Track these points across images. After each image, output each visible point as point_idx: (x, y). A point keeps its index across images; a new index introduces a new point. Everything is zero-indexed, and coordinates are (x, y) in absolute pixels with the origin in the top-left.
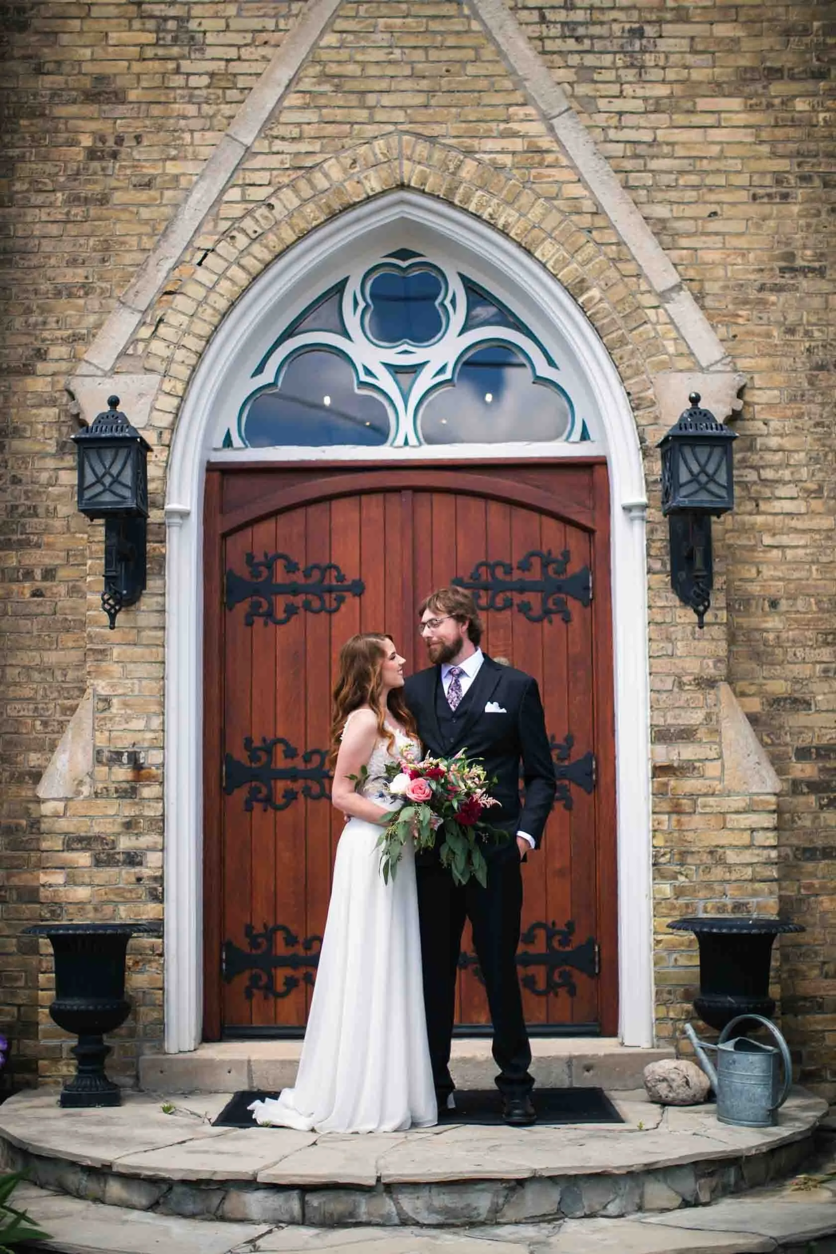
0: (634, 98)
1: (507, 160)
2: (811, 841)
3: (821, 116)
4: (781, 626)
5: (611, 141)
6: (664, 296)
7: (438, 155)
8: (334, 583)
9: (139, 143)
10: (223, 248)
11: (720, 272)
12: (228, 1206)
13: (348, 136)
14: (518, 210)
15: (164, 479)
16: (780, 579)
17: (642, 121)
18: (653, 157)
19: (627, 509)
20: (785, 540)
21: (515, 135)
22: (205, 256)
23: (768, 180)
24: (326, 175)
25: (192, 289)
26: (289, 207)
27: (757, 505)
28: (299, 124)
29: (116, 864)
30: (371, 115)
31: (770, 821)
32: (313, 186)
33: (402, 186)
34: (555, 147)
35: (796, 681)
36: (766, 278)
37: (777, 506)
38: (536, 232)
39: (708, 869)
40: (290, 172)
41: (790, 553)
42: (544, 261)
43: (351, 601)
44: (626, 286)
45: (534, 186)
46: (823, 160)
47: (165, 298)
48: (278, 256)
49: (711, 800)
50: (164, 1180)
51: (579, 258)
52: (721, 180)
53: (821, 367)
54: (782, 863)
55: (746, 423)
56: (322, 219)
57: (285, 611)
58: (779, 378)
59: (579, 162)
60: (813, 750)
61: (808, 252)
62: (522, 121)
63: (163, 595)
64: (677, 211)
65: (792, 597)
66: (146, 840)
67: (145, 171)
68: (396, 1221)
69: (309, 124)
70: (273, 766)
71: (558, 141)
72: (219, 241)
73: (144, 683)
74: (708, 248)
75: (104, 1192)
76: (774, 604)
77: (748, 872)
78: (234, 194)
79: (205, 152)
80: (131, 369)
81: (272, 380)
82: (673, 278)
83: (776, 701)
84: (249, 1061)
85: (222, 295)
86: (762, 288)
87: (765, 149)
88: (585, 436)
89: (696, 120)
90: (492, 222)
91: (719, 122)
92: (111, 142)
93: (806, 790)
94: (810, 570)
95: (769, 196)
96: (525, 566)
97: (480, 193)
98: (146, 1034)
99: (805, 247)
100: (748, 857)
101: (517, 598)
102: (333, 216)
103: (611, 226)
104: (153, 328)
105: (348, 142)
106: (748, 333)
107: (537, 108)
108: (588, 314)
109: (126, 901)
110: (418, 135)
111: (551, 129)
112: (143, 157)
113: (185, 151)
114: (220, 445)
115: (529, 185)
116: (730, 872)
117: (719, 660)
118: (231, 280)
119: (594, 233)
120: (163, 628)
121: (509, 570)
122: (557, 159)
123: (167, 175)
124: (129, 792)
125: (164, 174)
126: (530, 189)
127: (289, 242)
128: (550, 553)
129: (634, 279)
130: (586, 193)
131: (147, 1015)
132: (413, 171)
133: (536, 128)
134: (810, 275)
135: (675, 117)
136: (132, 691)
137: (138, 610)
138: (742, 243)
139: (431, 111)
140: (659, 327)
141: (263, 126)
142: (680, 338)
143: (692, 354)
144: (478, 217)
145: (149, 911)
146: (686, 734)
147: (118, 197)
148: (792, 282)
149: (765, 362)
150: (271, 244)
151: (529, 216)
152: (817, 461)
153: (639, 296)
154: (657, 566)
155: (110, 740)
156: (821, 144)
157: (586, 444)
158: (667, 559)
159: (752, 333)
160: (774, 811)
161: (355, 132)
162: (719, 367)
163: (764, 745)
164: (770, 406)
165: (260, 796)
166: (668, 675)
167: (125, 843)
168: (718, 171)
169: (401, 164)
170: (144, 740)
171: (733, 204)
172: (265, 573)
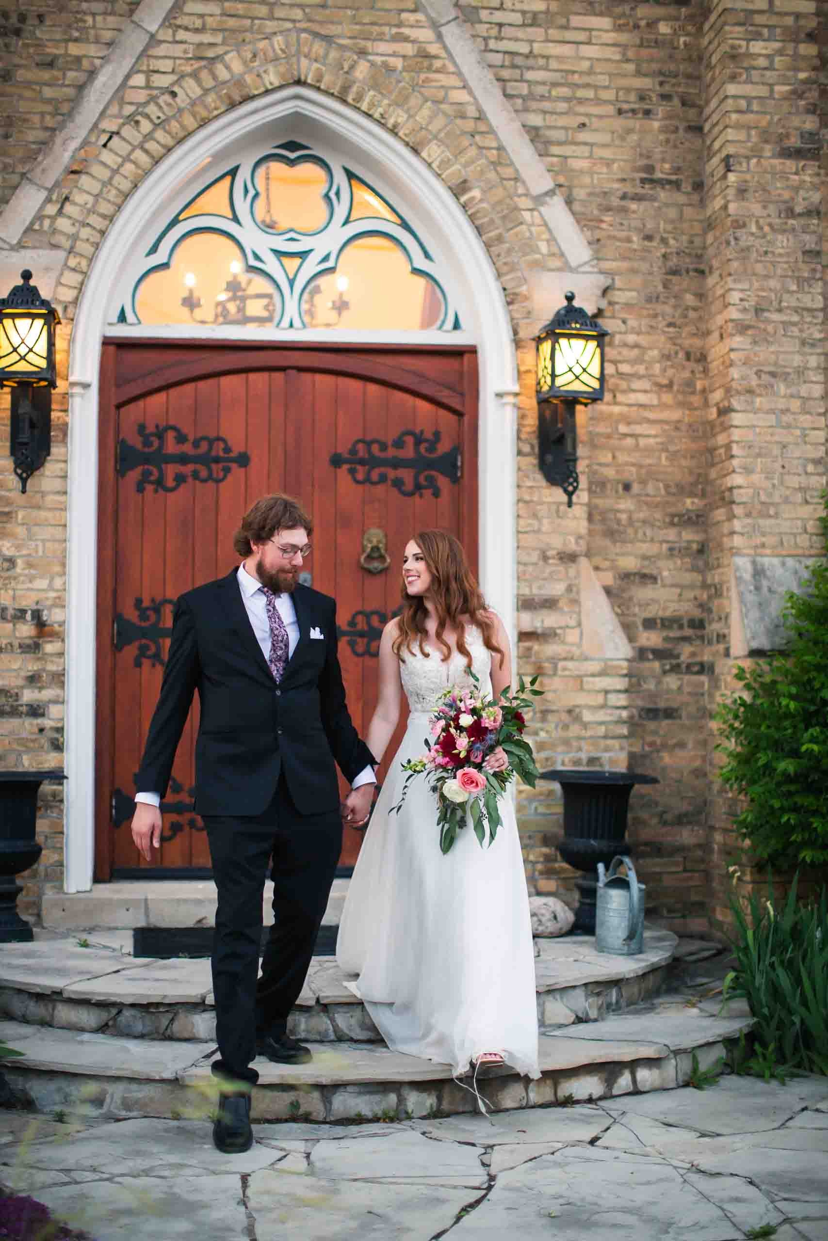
0: (513, 11)
1: (398, 63)
2: (655, 703)
3: (682, 40)
4: (632, 507)
5: (491, 51)
6: (539, 200)
7: (333, 54)
8: (221, 454)
9: (41, 21)
10: (128, 131)
11: (587, 180)
12: (176, 1027)
13: (250, 30)
14: (407, 111)
15: (68, 352)
16: (633, 465)
17: (520, 33)
18: (529, 68)
19: (499, 395)
20: (638, 429)
21: (406, 39)
22: (110, 138)
23: (633, 97)
24: (228, 67)
25: (96, 170)
26: (191, 95)
27: (615, 396)
28: (202, 16)
29: (20, 715)
30: (271, 12)
31: (621, 683)
32: (215, 77)
33: (299, 82)
34: (443, 54)
35: (645, 558)
36: (629, 189)
37: (633, 398)
38: (424, 132)
39: (566, 727)
40: (193, 62)
41: (642, 442)
42: (429, 161)
43: (237, 472)
44: (505, 189)
45: (422, 89)
46: (683, 81)
47: (72, 176)
48: (180, 141)
49: (570, 664)
50: (114, 1004)
51: (463, 160)
52: (590, 94)
53: (674, 272)
54: (631, 722)
55: (607, 320)
56: (223, 109)
57: (174, 480)
58: (638, 280)
59: (465, 70)
60: (659, 621)
61: (667, 166)
62: (412, 26)
63: (66, 461)
64: (551, 120)
65: (643, 482)
66: (47, 694)
67: (48, 50)
68: (332, 1037)
69: (211, 15)
70: (161, 626)
71: (445, 47)
72: (124, 124)
73: (48, 544)
74: (576, 157)
75: (52, 1016)
76: (627, 487)
77: (602, 730)
78: (139, 80)
79: (107, 35)
80: (37, 245)
81: (165, 261)
82: (547, 184)
83: (626, 576)
84: (146, 900)
85: (126, 177)
86: (624, 197)
87: (631, 67)
88: (456, 326)
89: (569, 35)
90: (383, 121)
91: (590, 39)
92: (14, 19)
93: (651, 656)
94: (660, 458)
95: (633, 111)
96: (399, 444)
97: (372, 93)
98: (46, 875)
99: (663, 160)
100: (601, 716)
101: (392, 474)
102: (233, 105)
103: (491, 131)
104: (59, 206)
105: (248, 36)
106: (610, 237)
107: (427, 15)
108: (469, 213)
109: (28, 750)
110: (316, 35)
111: (440, 37)
112: (47, 37)
113: (87, 33)
114: (115, 320)
115: (416, 88)
116: (586, 729)
117: (580, 537)
118: (134, 163)
119: (478, 138)
120: (65, 493)
121: (384, 447)
122: (444, 65)
123: (70, 56)
124: (33, 648)
125: (66, 55)
126: (419, 92)
127: (191, 129)
128: (422, 432)
129: (512, 183)
130: (471, 100)
131: (47, 857)
132: (309, 69)
133: (425, 34)
134: (667, 187)
135: (550, 31)
136: (37, 552)
137: (43, 475)
138: (607, 153)
139: (328, 12)
140: (533, 229)
141: (167, 15)
142: (552, 240)
143: (562, 255)
144: (369, 116)
145: (49, 761)
146: (550, 604)
147: (21, 75)
148: (651, 192)
149: (625, 265)
150: (174, 130)
151: (417, 118)
152: (668, 357)
153: (516, 199)
154: (526, 449)
155: (14, 598)
156: (681, 67)
157: (457, 333)
158: (535, 442)
159: (614, 238)
160: (626, 675)
161: (255, 27)
162: (587, 268)
163: (617, 614)
164: (628, 306)
165: (150, 653)
166: (534, 549)
167: (28, 696)
168: (587, 86)
169: (298, 61)
170: (47, 599)
171: (600, 117)
172: (156, 443)
